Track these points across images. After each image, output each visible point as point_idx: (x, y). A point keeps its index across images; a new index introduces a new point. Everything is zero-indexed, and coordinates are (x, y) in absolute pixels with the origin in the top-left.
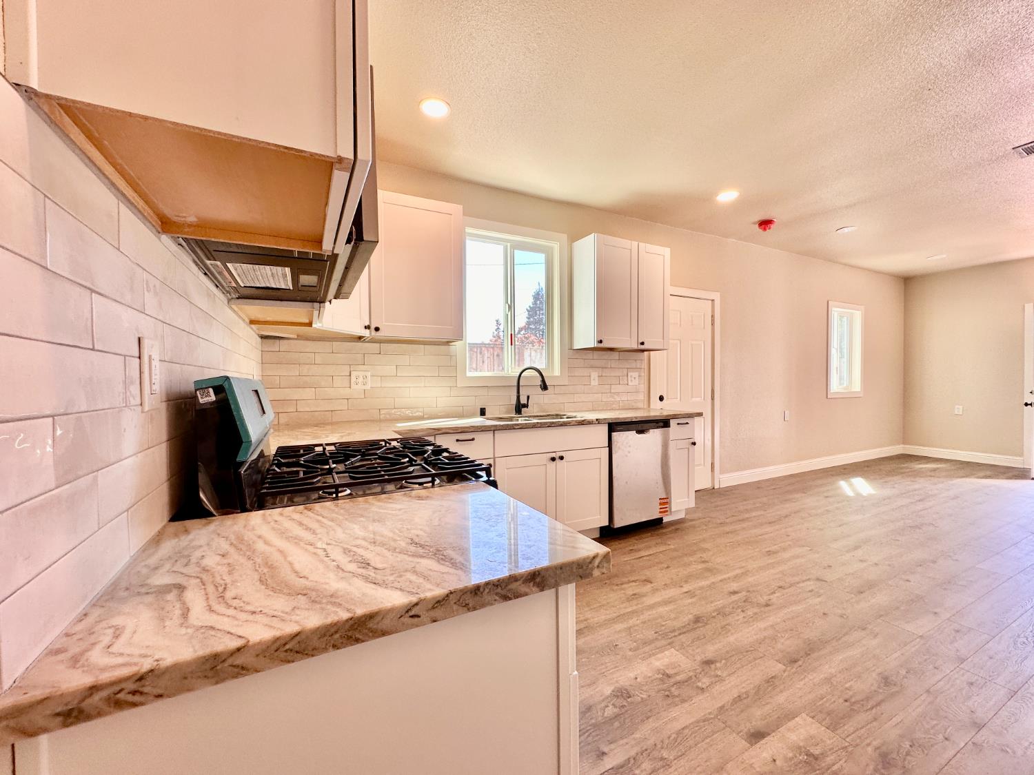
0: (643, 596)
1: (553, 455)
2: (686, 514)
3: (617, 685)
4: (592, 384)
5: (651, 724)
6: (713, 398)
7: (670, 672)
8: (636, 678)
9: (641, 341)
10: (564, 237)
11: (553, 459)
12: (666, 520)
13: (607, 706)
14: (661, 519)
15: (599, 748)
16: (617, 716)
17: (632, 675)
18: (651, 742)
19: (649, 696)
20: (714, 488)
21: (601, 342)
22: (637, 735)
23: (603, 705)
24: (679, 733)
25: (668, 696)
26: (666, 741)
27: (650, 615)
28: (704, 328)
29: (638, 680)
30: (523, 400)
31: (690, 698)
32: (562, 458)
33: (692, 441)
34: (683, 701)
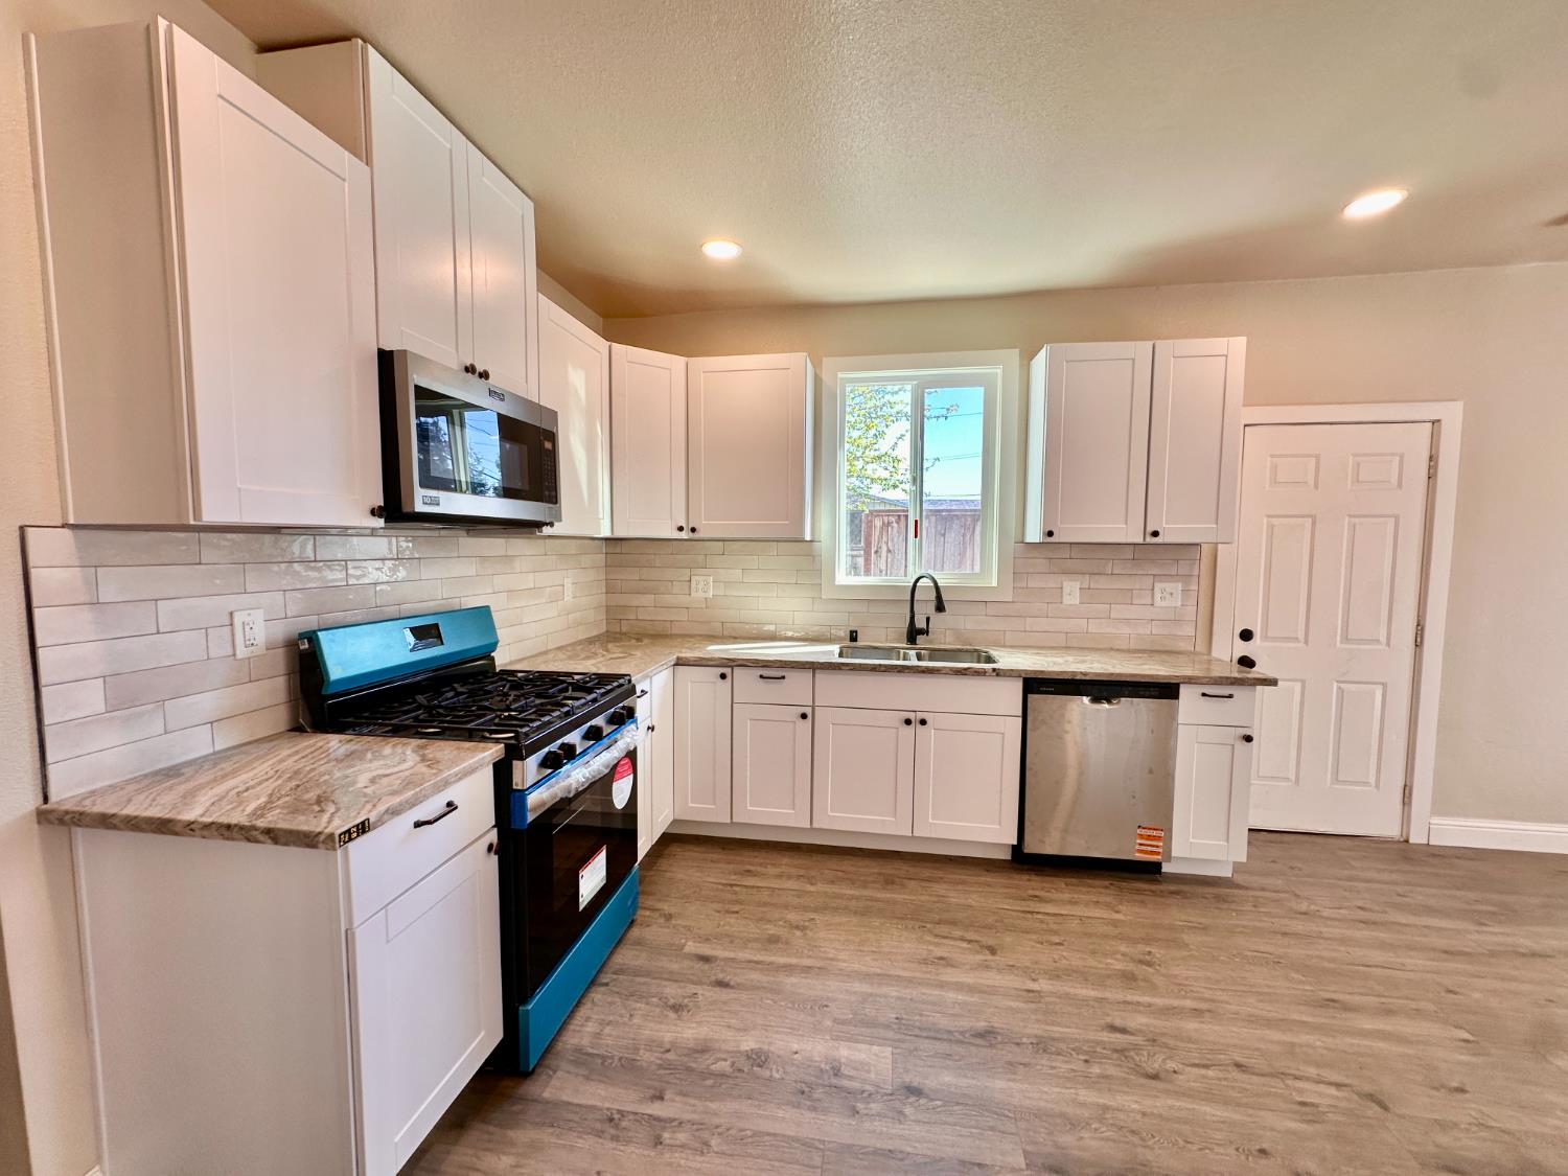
0: (953, 966)
1: (912, 716)
2: (1234, 871)
3: (766, 1047)
4: (1065, 602)
5: (744, 1106)
6: (1418, 644)
7: (845, 1071)
8: (796, 1053)
9: (1150, 529)
10: (1014, 355)
11: (908, 722)
12: (1166, 868)
13: (725, 1060)
14: (1158, 865)
15: (664, 1090)
16: (723, 1075)
17: (795, 1047)
18: (716, 1121)
19: (783, 1079)
20: (1407, 841)
21: (1050, 534)
22: (713, 1106)
23: (723, 1056)
24: (756, 1134)
25: (803, 1093)
26: (733, 1132)
27: (924, 994)
28: (1400, 485)
29: (796, 1056)
30: (920, 624)
31: (826, 1111)
32: (923, 722)
33: (1248, 732)
34: (814, 1109)
